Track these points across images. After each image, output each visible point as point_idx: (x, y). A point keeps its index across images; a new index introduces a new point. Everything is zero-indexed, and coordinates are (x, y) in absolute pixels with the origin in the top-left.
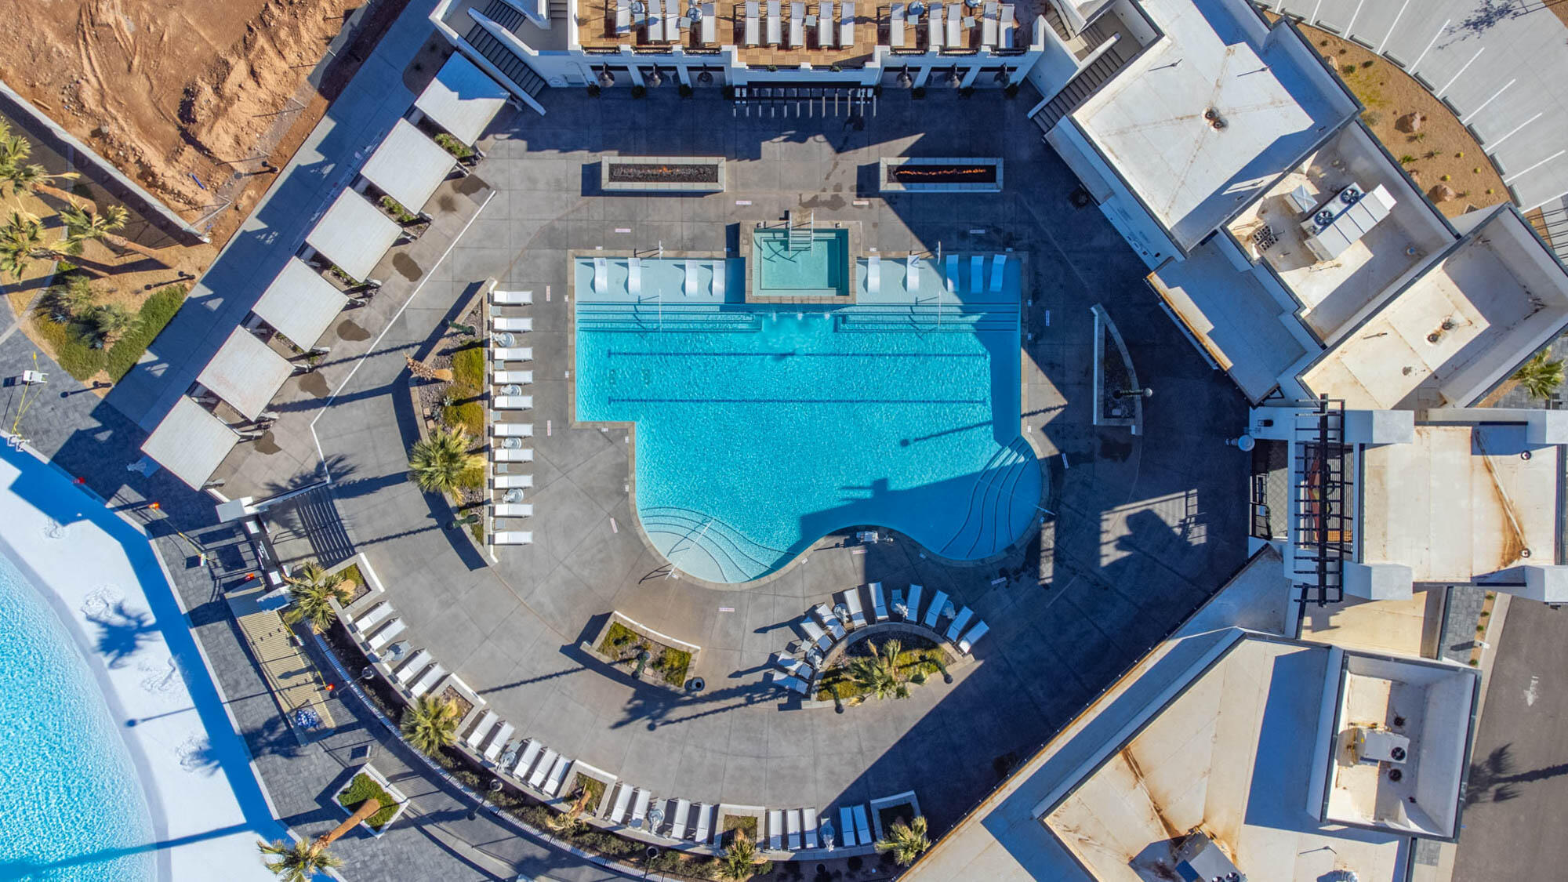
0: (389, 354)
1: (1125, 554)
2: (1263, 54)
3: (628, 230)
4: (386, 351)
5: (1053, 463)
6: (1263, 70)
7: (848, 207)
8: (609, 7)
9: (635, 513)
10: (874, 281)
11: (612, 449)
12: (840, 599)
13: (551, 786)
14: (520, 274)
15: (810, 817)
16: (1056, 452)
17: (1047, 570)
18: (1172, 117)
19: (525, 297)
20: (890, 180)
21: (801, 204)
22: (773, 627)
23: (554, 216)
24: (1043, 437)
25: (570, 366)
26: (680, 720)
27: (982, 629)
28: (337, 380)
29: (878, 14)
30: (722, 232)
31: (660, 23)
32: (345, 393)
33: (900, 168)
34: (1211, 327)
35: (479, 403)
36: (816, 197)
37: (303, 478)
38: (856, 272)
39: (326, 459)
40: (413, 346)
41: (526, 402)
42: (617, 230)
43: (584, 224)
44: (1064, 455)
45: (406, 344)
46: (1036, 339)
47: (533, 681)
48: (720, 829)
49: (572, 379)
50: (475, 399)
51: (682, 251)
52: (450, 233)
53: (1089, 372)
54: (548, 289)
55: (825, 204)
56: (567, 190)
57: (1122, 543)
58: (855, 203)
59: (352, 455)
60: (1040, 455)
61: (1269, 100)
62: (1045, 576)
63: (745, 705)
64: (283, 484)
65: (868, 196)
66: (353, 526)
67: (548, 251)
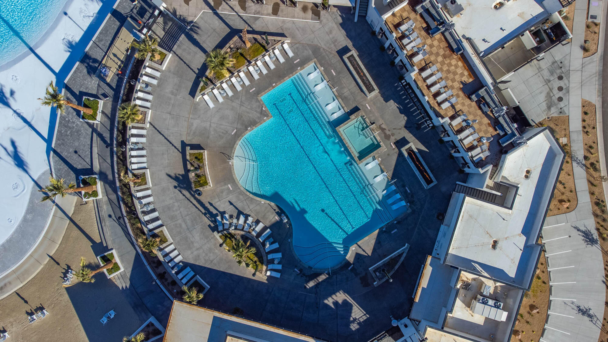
0: (243, 21)
1: (333, 306)
2: (526, 246)
3: (334, 74)
4: (243, 20)
5: (348, 264)
6: (521, 250)
7: (388, 142)
8: (404, 21)
9: (243, 136)
10: (370, 166)
11: (259, 115)
12: (257, 222)
13: (134, 166)
14: (297, 48)
15: (180, 258)
16: (352, 262)
17: (311, 284)
18: (486, 230)
19: (291, 54)
20: (406, 150)
21: (380, 126)
22: (234, 206)
23: (323, 46)
24: (354, 255)
25: (277, 84)
26: (184, 195)
27: (278, 275)
28: (224, 9)
29: (459, 111)
30: (354, 106)
31: (410, 41)
32: (221, 15)
33: (412, 151)
34: (425, 287)
35: (246, 61)
36: (385, 129)
37: (184, 19)
38: (369, 159)
39: (195, 23)
40: (251, 27)
41: (256, 77)
42: (332, 71)
43: (327, 58)
44: (352, 265)
45: (250, 24)
46: (385, 231)
47: (165, 138)
48: (156, 231)
49: (273, 87)
50: (246, 59)
51: (339, 96)
52: (296, 16)
53: (385, 256)
54: (298, 60)
55: (385, 134)
56: (335, 46)
57: (336, 303)
58: (391, 143)
59: (202, 30)
60: (347, 257)
61: (512, 258)
62: (308, 285)
63: (203, 213)
64: (178, 13)
65: (396, 146)
66: (178, 46)
67: (311, 52)
